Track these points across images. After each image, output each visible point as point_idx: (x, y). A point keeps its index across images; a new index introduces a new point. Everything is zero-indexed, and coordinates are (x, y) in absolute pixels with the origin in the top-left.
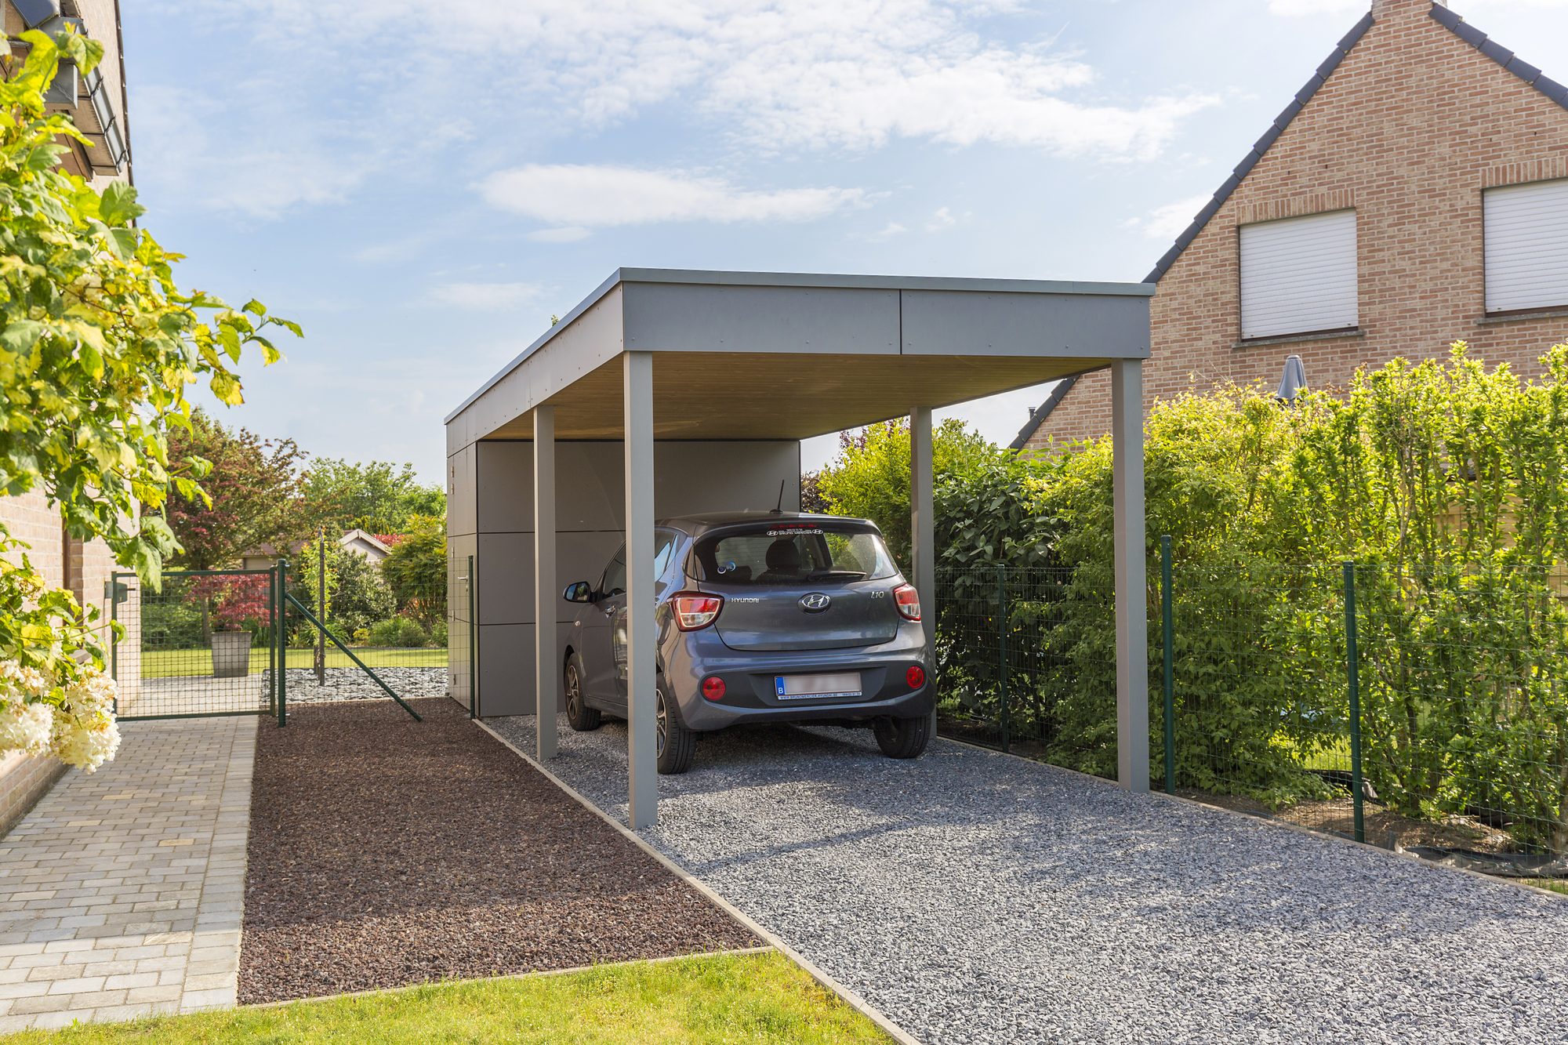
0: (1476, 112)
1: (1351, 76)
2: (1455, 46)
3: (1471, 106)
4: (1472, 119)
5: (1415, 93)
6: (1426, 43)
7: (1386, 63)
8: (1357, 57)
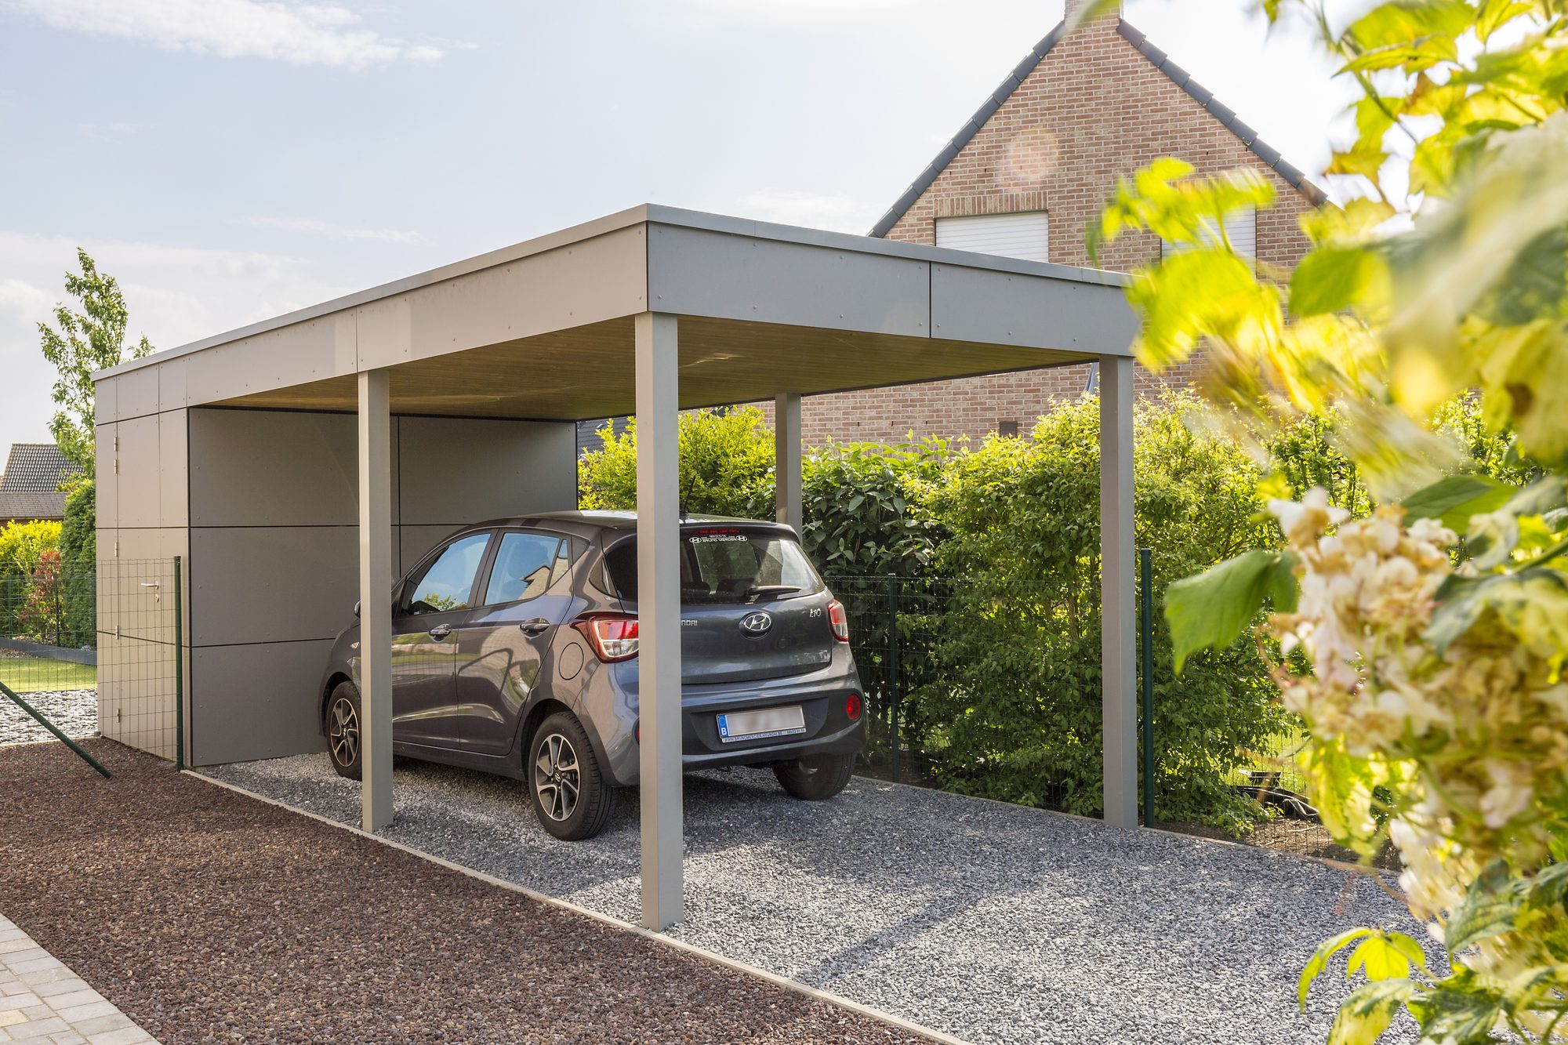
0: (1156, 128)
1: (1044, 81)
2: (1139, 63)
3: (1153, 122)
4: (1153, 134)
5: (1103, 104)
6: (1113, 57)
7: (1077, 72)
8: (1050, 64)
